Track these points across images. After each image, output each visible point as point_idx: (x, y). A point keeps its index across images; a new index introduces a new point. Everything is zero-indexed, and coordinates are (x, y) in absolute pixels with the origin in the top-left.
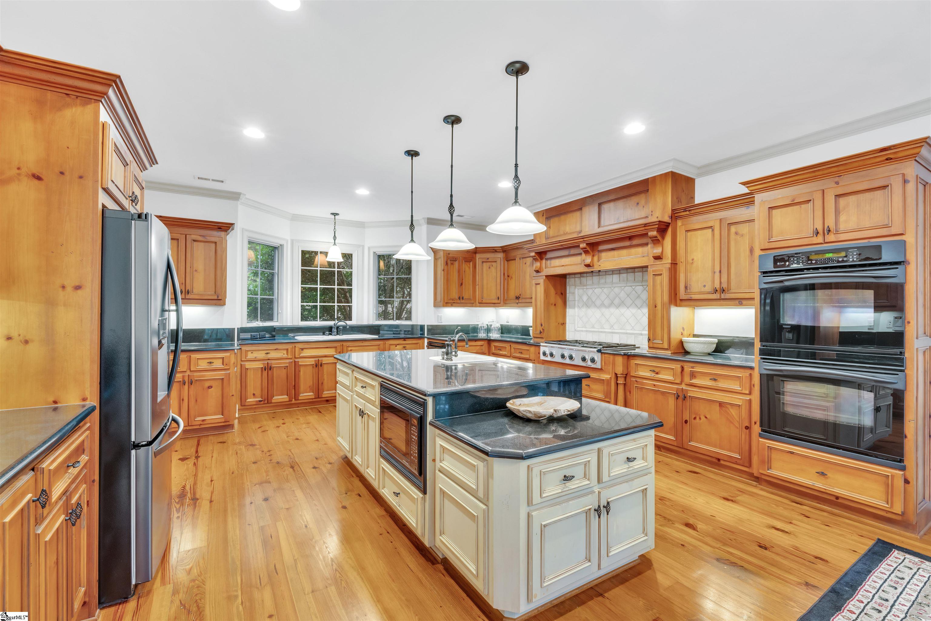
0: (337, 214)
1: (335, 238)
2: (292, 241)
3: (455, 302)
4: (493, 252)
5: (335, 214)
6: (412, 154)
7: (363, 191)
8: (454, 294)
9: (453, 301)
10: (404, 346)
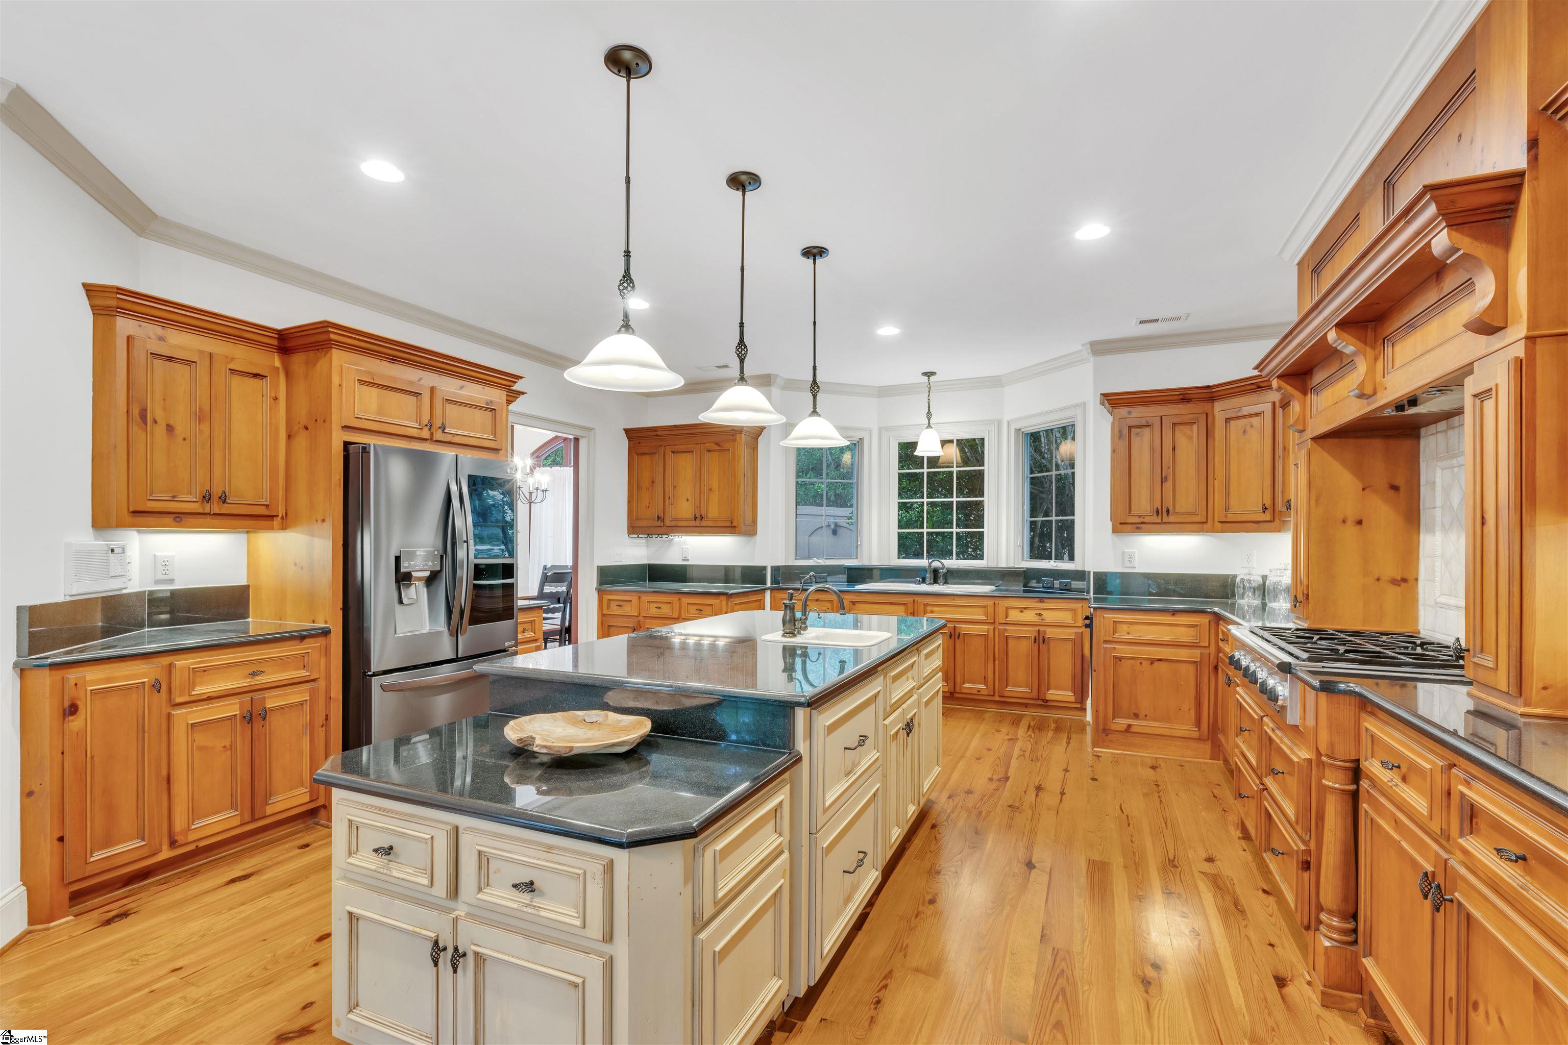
0: (933, 374)
1: (929, 415)
2: (880, 429)
3: (1146, 520)
4: (1253, 391)
5: (928, 374)
6: (814, 253)
7: (888, 330)
8: (1143, 503)
9: (1142, 520)
10: (1038, 612)
